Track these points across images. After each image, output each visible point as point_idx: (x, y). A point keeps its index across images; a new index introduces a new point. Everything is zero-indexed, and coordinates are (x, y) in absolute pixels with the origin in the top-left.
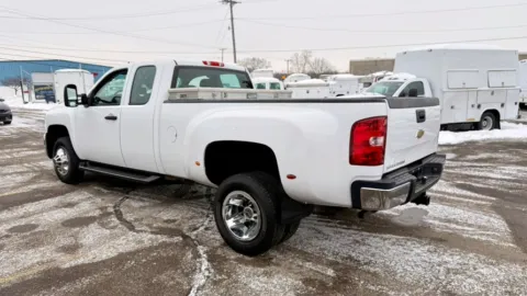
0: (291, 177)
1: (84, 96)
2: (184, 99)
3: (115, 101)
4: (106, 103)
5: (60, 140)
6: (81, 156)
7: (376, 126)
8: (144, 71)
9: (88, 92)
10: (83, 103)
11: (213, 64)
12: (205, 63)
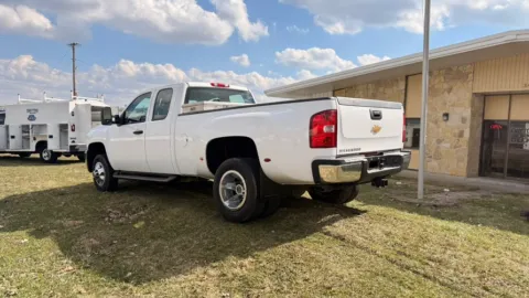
0: (268, 160)
1: (117, 117)
2: (194, 112)
3: (142, 119)
4: (134, 121)
5: (99, 156)
6: (115, 168)
7: (330, 117)
8: (164, 93)
9: (120, 114)
10: (116, 122)
11: (219, 85)
12: (213, 84)
